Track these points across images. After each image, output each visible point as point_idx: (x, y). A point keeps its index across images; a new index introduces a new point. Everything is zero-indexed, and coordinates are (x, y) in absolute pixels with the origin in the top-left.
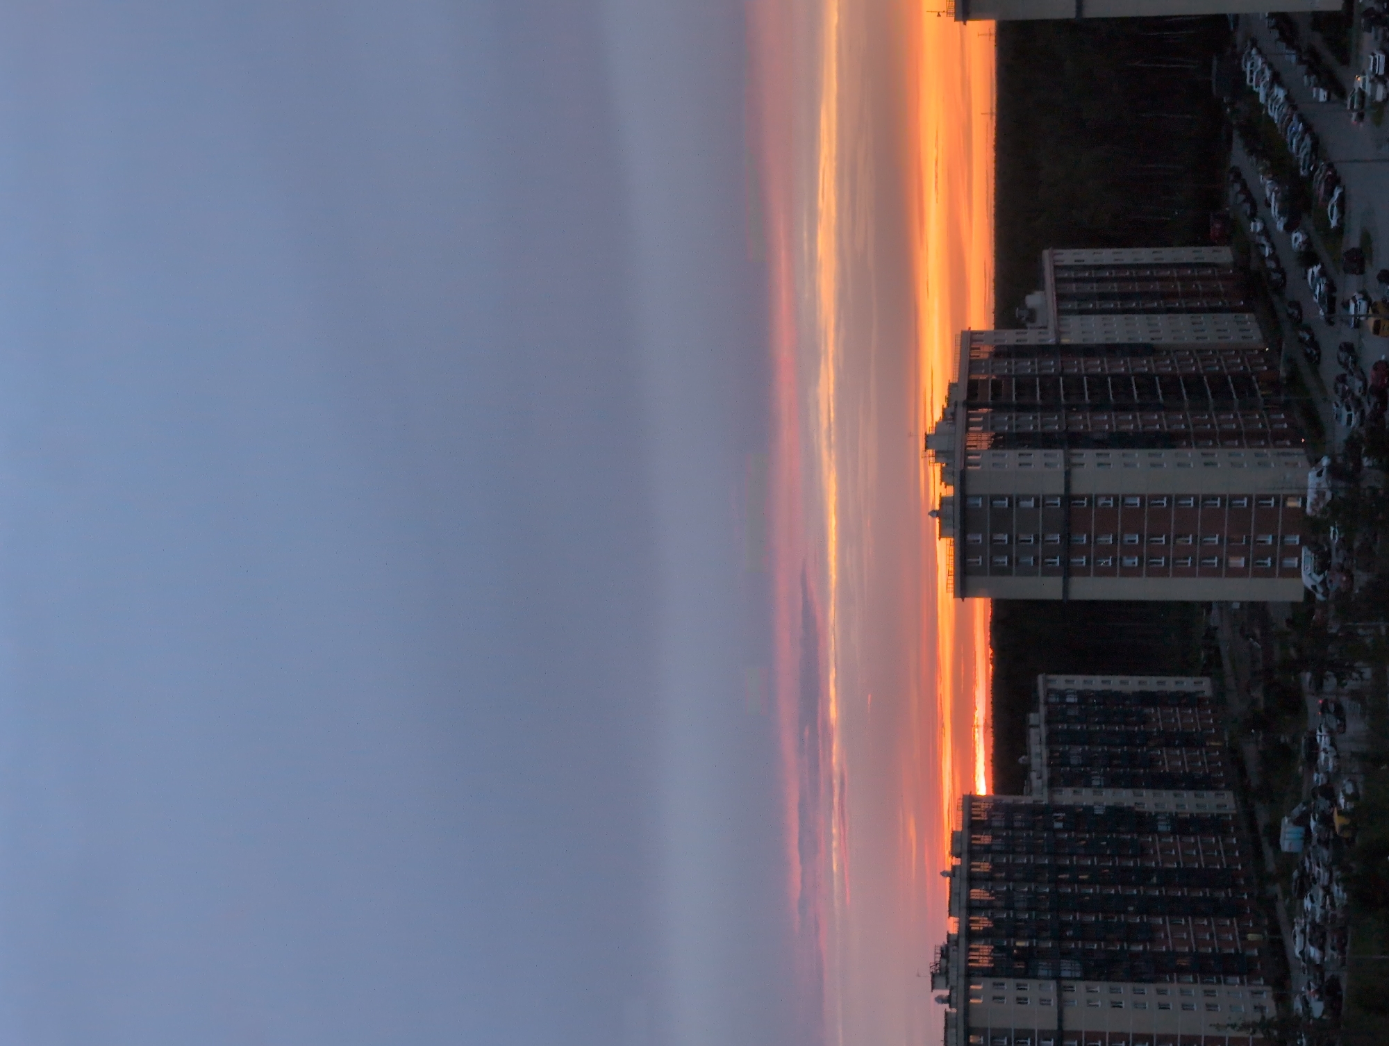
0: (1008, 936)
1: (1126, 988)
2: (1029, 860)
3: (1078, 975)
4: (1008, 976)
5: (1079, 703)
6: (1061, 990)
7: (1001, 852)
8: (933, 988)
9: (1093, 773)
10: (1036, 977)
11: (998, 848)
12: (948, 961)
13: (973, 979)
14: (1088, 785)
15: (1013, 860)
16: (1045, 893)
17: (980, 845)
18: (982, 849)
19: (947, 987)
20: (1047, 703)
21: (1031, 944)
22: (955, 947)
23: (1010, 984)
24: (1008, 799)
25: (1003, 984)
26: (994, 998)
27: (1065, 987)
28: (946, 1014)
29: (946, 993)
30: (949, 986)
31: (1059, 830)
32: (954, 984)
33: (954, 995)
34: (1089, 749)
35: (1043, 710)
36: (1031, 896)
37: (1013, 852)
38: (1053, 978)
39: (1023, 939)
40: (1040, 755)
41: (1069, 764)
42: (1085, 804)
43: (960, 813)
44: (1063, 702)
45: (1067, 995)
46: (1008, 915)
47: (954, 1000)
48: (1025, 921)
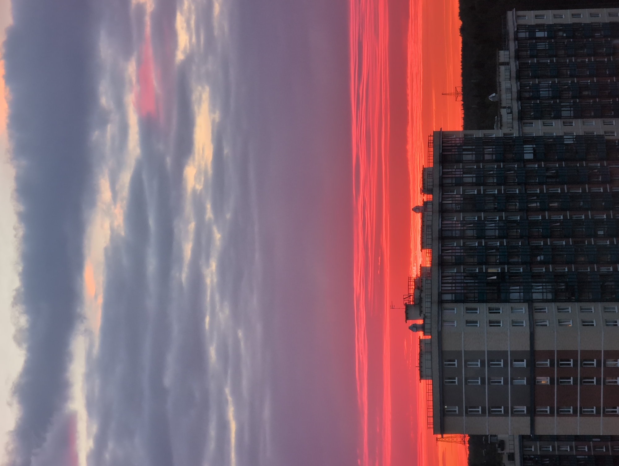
0: (480, 264)
2: (499, 191)
3: (549, 296)
4: (481, 302)
5: (549, 38)
6: (532, 312)
7: (472, 184)
8: (407, 318)
9: (562, 104)
10: (508, 301)
11: (469, 180)
12: (422, 293)
13: (446, 305)
14: (558, 117)
15: (484, 190)
16: (515, 221)
17: (452, 178)
18: (454, 182)
20: (516, 39)
21: (503, 269)
23: (482, 308)
24: (479, 134)
25: (476, 310)
26: (468, 323)
27: (536, 309)
28: (421, 341)
30: (422, 315)
31: (529, 161)
32: (428, 311)
33: (428, 323)
34: (559, 82)
35: (512, 46)
36: (502, 225)
37: (484, 184)
38: (525, 301)
39: (495, 265)
40: (509, 90)
41: (538, 98)
42: (555, 135)
43: (432, 149)
44: (532, 37)
45: (539, 317)
46: (480, 244)
47: (427, 326)
48: (496, 248)
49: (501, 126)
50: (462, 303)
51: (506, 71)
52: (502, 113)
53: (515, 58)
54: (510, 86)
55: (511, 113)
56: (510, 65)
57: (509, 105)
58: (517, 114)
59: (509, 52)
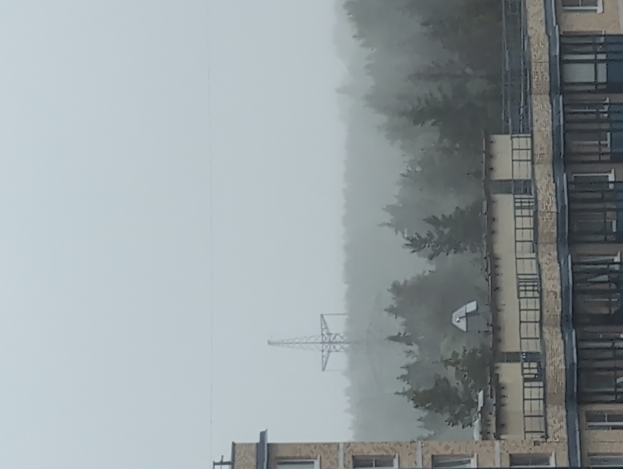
49: (501, 426)
51: (518, 212)
52: (504, 379)
53: (555, 162)
54: (535, 271)
55: (541, 376)
56: (536, 189)
57: (533, 347)
58: (562, 379)
59: (532, 137)
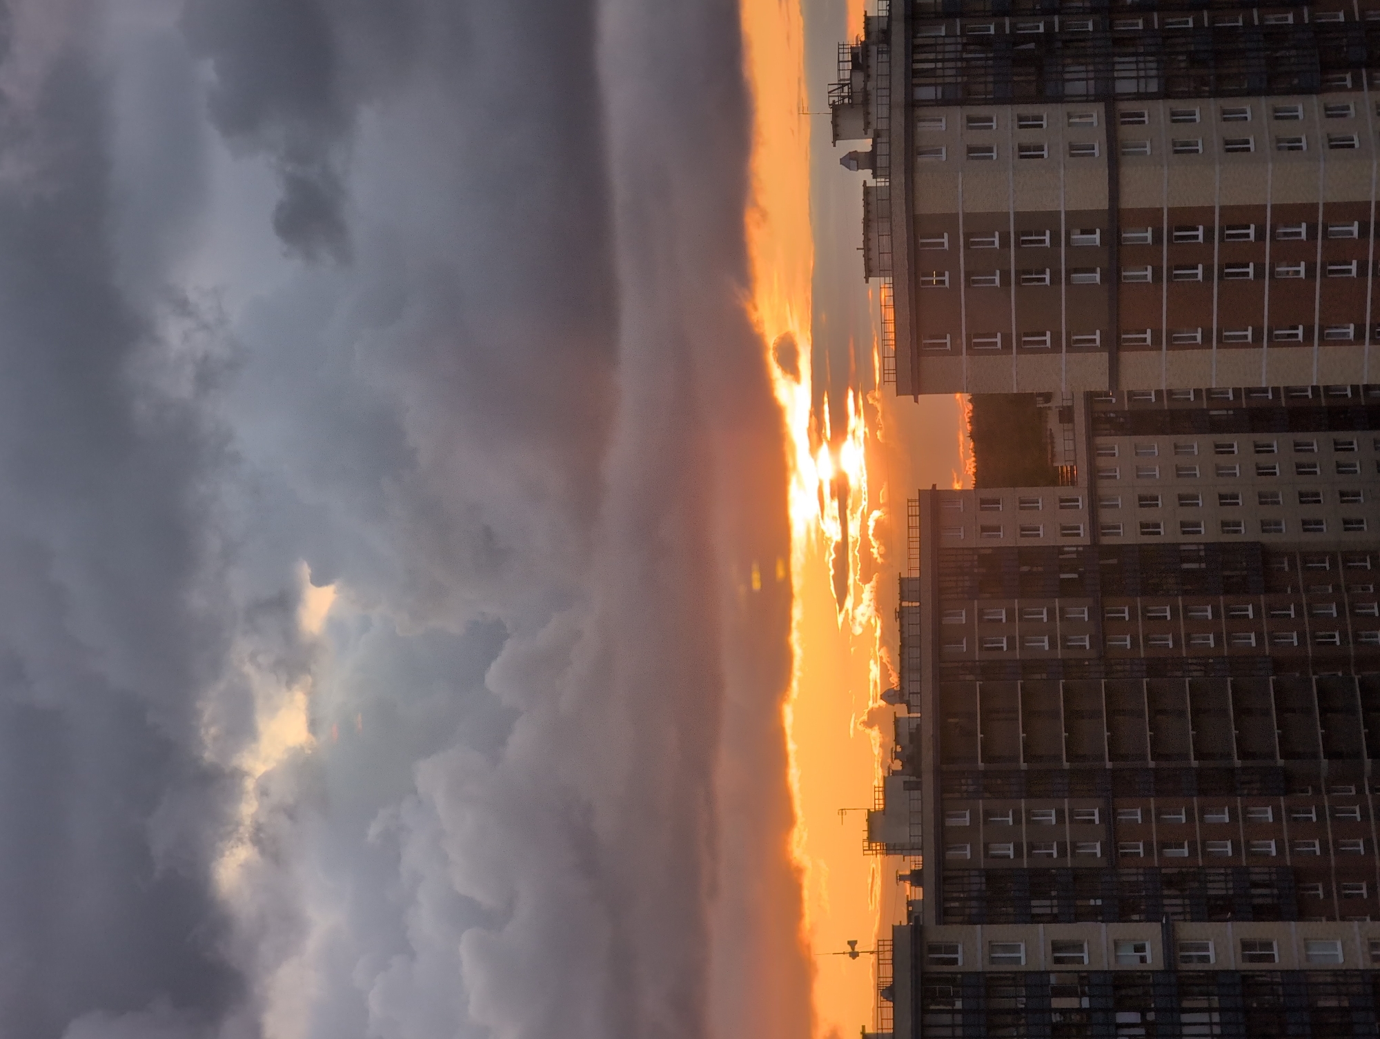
0: (999, 13)
1: (1257, 109)
3: (1153, 87)
4: (998, 101)
6: (1112, 123)
8: (836, 136)
10: (1060, 99)
12: (868, 77)
13: (922, 112)
19: (866, 134)
21: (1049, 26)
22: (884, 47)
23: (1003, 117)
25: (991, 120)
26: (971, 150)
27: (1124, 115)
28: (867, 191)
29: (864, 145)
30: (870, 132)
32: (883, 125)
33: (883, 149)
38: (1097, 99)
39: (1033, 16)
45: (1127, 132)
47: (882, 161)
50: (959, 105)
